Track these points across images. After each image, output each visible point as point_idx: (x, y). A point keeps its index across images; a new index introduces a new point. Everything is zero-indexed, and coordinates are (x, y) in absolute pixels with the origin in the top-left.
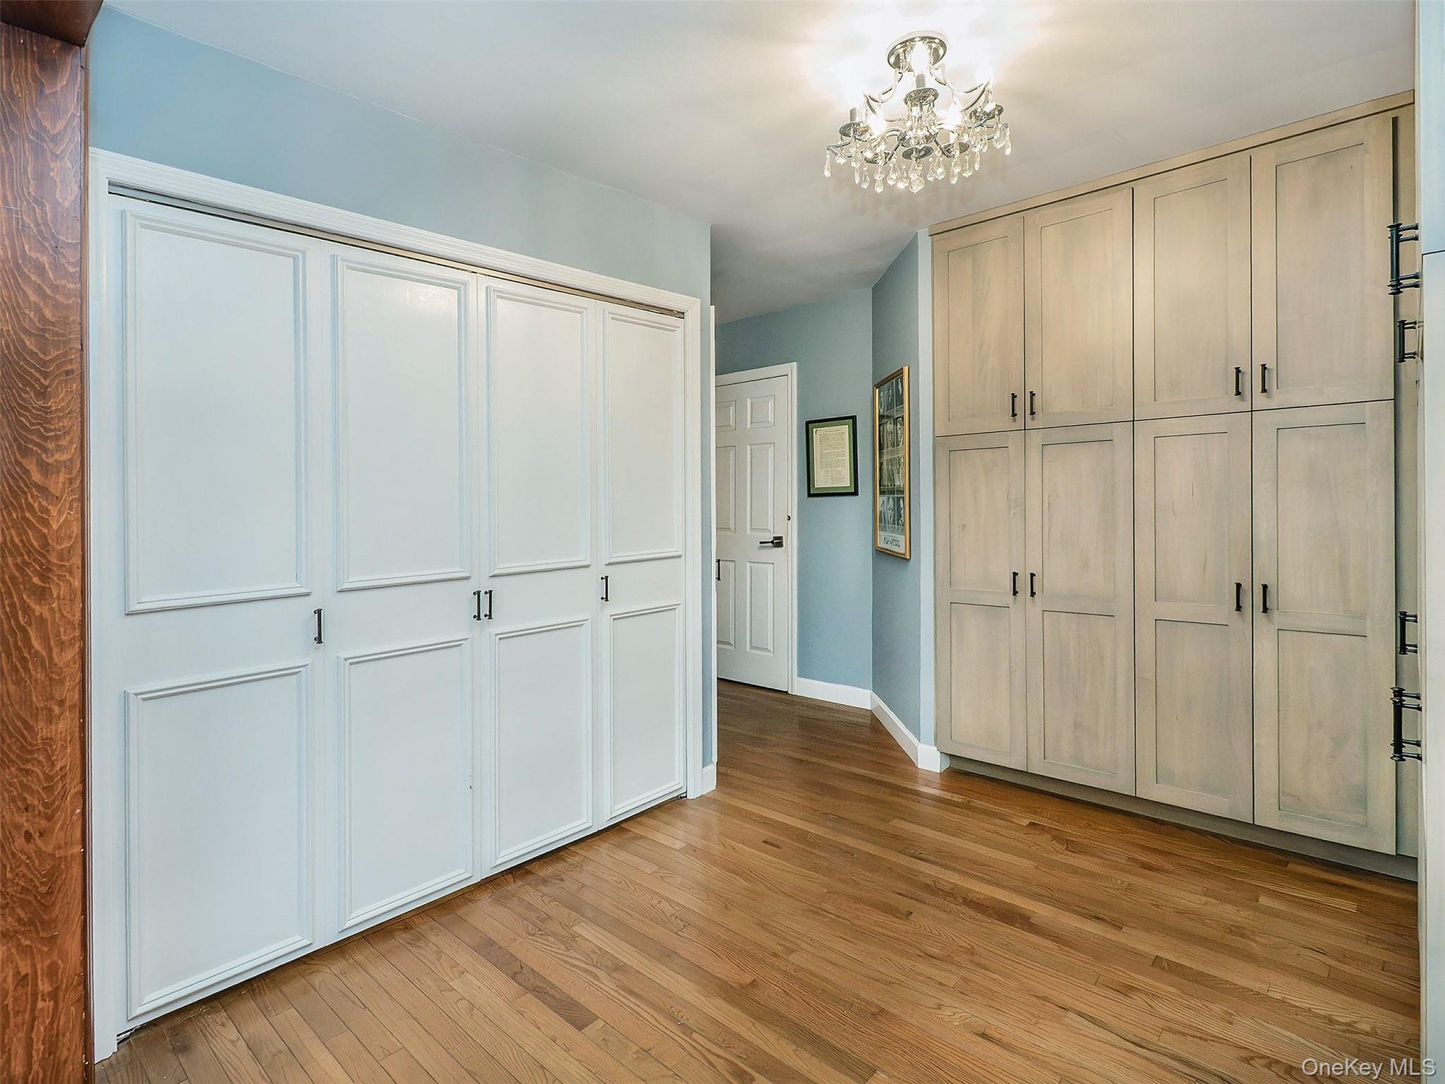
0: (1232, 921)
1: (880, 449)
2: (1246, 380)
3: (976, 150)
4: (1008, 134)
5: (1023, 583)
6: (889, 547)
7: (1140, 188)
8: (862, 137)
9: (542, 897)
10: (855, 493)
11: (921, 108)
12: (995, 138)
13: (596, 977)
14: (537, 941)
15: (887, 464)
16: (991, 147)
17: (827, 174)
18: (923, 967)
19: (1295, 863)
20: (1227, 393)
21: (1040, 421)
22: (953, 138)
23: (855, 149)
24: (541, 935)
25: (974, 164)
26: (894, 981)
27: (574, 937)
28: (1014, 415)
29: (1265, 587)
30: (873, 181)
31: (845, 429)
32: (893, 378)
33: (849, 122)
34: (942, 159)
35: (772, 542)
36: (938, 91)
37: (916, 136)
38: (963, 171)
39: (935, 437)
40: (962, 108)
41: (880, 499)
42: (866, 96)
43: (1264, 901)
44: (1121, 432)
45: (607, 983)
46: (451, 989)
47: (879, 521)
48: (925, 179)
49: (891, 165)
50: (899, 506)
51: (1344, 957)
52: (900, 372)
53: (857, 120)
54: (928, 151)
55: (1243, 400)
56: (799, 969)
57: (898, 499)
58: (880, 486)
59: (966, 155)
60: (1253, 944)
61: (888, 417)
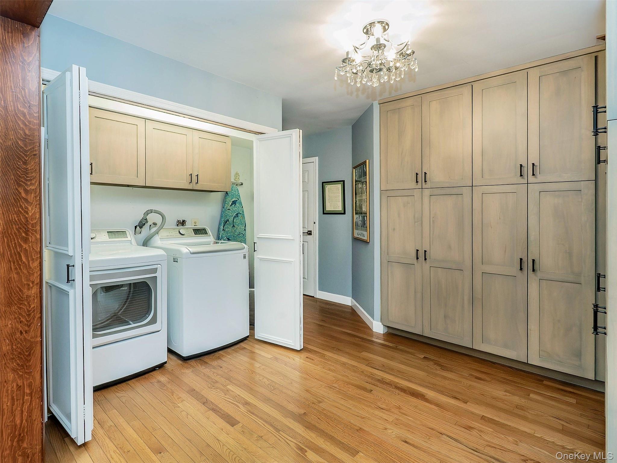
0: (517, 403)
1: (355, 195)
2: (525, 170)
3: (402, 69)
4: (416, 62)
5: (421, 254)
6: (359, 236)
7: (475, 85)
8: (351, 64)
9: (213, 373)
10: (344, 213)
11: (378, 52)
12: (411, 64)
13: (238, 406)
14: (212, 391)
15: (359, 202)
16: (409, 68)
17: (336, 78)
18: (377, 412)
19: (546, 381)
20: (516, 175)
21: (429, 185)
22: (391, 64)
23: (348, 69)
24: (214, 388)
25: (401, 76)
26: (365, 417)
27: (228, 390)
28: (417, 182)
29: (533, 260)
30: (356, 82)
31: (339, 186)
32: (362, 165)
33: (346, 57)
34: (386, 73)
35: (307, 233)
36: (386, 45)
37: (376, 63)
38: (396, 78)
39: (381, 190)
40: (396, 52)
41: (355, 216)
42: (354, 46)
43: (532, 396)
44: (466, 192)
45: (243, 409)
46: (178, 407)
47: (355, 226)
48: (380, 81)
49: (364, 75)
50: (364, 219)
51: (569, 421)
52: (365, 162)
53: (349, 56)
54: (380, 70)
55: (523, 178)
56: (324, 409)
57: (364, 216)
58: (355, 211)
59: (398, 71)
60: (528, 414)
61: (359, 181)
